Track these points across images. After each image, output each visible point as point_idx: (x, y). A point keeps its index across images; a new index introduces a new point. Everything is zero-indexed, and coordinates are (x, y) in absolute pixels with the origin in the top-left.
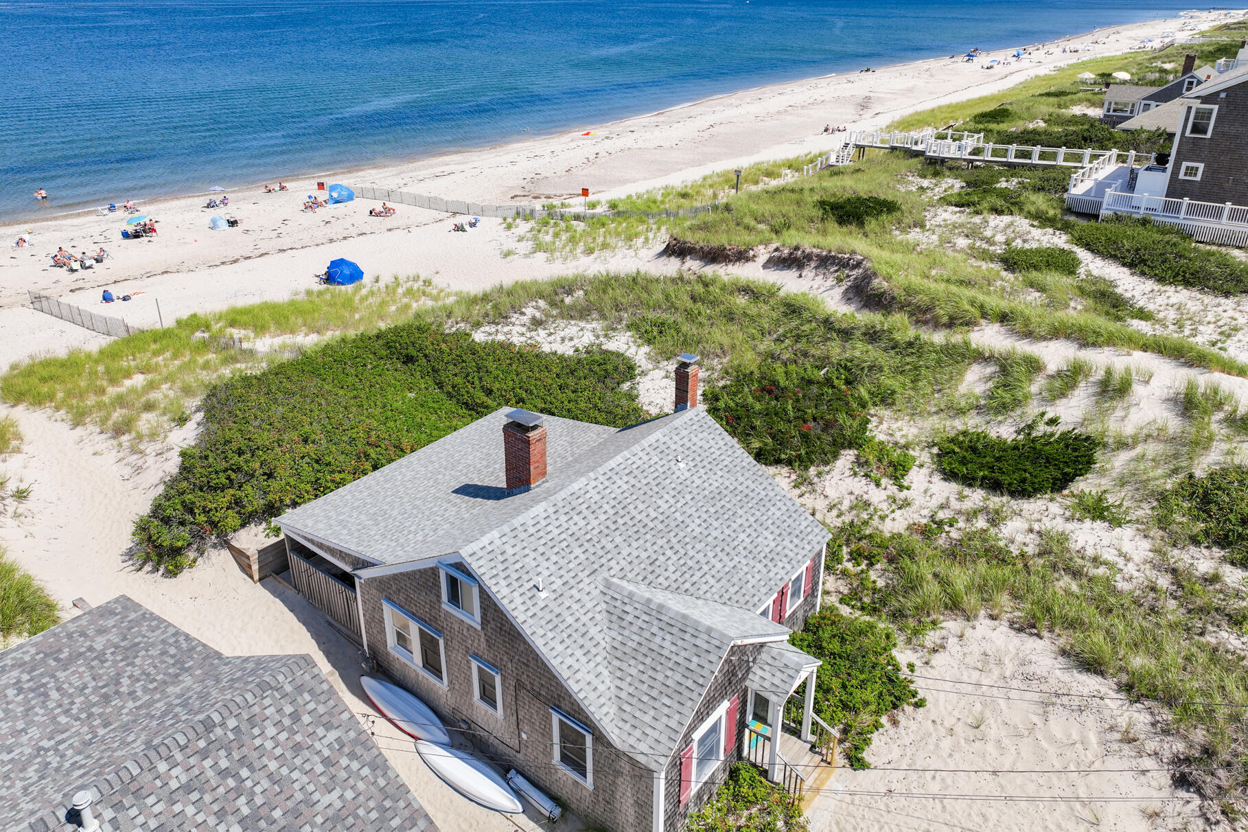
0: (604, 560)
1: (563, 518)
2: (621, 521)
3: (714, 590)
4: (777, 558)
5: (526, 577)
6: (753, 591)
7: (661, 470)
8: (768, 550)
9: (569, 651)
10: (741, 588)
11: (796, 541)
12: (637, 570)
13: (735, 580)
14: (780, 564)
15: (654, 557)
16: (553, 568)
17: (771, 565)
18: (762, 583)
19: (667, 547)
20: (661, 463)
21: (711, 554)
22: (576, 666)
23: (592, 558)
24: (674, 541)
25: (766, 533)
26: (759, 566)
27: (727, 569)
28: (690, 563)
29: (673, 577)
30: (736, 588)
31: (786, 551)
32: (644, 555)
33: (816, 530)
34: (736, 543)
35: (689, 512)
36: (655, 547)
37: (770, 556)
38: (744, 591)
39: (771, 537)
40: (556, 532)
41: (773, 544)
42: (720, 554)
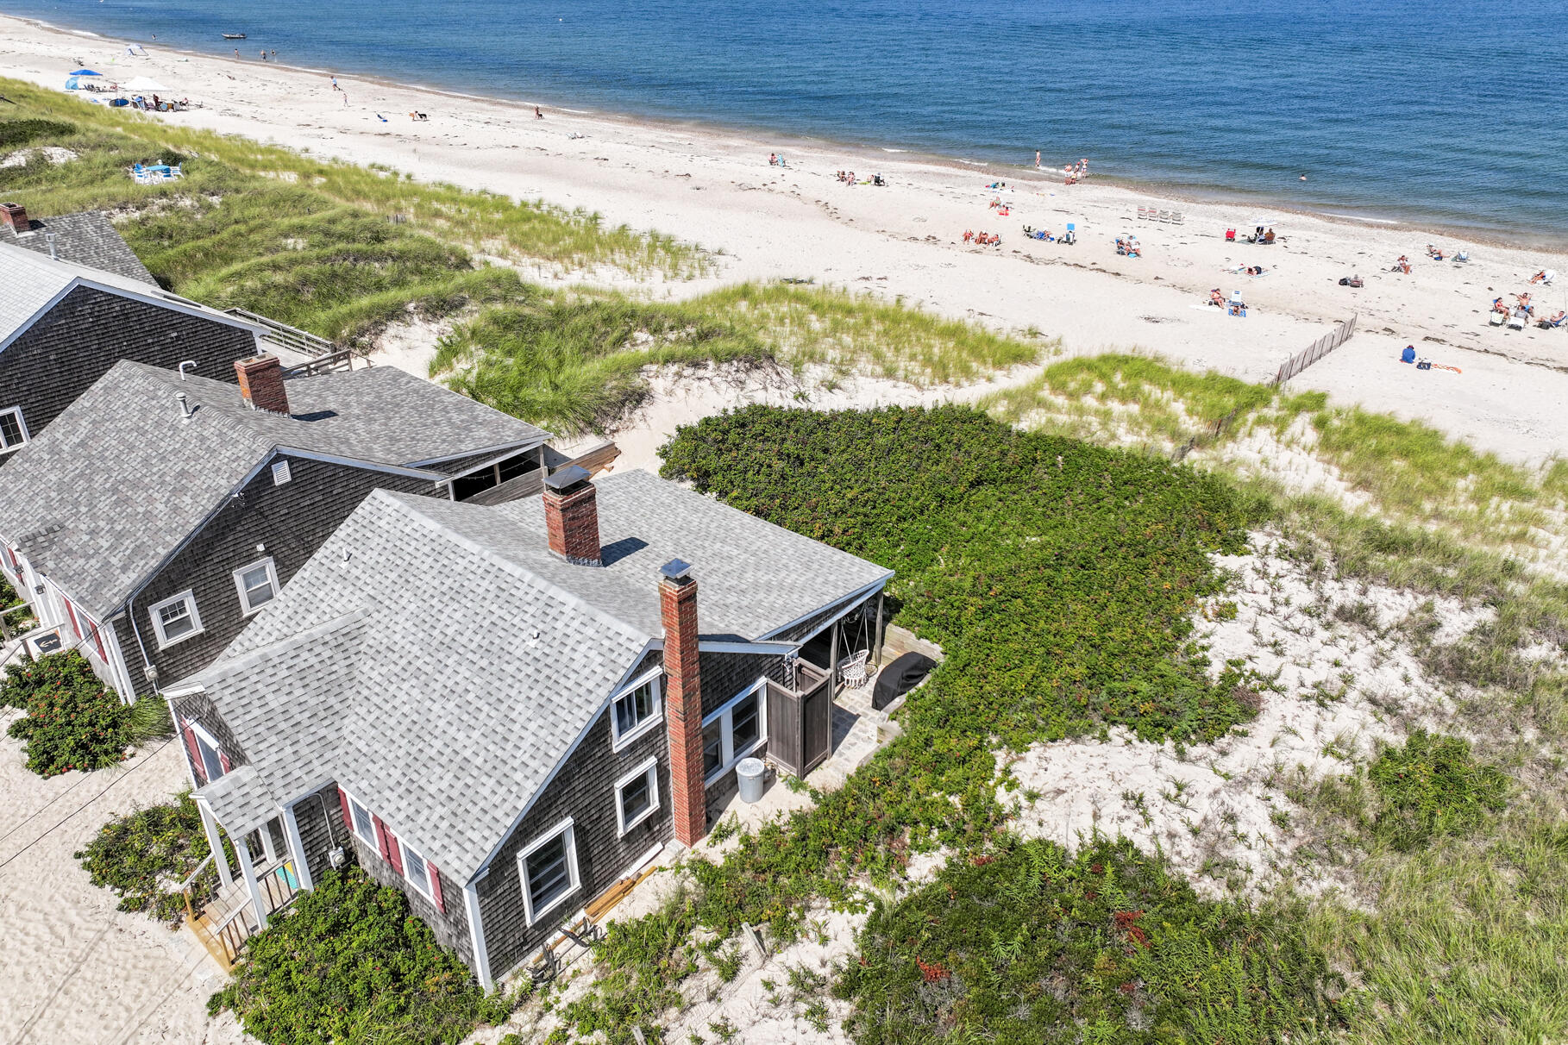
0: (387, 602)
1: (427, 549)
2: (434, 602)
3: (361, 722)
4: (413, 797)
5: (358, 544)
6: (362, 771)
7: (516, 621)
8: (423, 782)
9: (291, 604)
10: (365, 755)
11: (444, 825)
12: (379, 636)
13: (376, 746)
14: (403, 804)
15: (396, 648)
16: (372, 562)
17: (401, 790)
18: (374, 782)
19: (410, 657)
20: (526, 617)
21: (406, 709)
22: (277, 613)
23: (388, 591)
24: (419, 663)
25: (449, 777)
26: (397, 774)
27: (389, 733)
28: (392, 688)
29: (374, 674)
30: (364, 750)
31: (426, 812)
32: (397, 637)
33: (468, 858)
34: (427, 738)
35: (461, 669)
36: (408, 646)
37: (413, 787)
38: (362, 759)
39: (444, 785)
40: (410, 549)
41: (432, 789)
42: (408, 720)
